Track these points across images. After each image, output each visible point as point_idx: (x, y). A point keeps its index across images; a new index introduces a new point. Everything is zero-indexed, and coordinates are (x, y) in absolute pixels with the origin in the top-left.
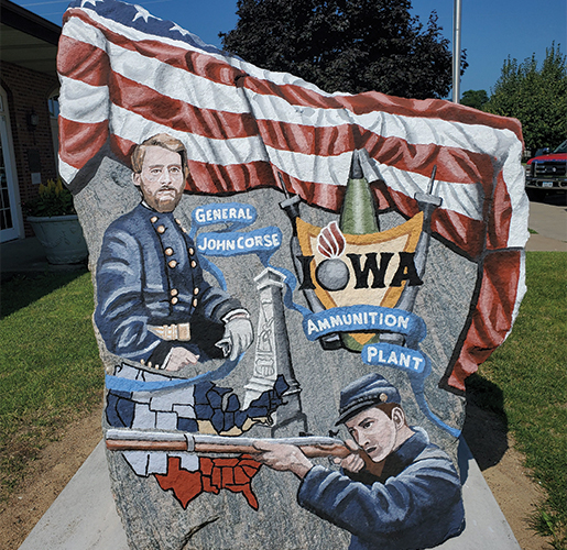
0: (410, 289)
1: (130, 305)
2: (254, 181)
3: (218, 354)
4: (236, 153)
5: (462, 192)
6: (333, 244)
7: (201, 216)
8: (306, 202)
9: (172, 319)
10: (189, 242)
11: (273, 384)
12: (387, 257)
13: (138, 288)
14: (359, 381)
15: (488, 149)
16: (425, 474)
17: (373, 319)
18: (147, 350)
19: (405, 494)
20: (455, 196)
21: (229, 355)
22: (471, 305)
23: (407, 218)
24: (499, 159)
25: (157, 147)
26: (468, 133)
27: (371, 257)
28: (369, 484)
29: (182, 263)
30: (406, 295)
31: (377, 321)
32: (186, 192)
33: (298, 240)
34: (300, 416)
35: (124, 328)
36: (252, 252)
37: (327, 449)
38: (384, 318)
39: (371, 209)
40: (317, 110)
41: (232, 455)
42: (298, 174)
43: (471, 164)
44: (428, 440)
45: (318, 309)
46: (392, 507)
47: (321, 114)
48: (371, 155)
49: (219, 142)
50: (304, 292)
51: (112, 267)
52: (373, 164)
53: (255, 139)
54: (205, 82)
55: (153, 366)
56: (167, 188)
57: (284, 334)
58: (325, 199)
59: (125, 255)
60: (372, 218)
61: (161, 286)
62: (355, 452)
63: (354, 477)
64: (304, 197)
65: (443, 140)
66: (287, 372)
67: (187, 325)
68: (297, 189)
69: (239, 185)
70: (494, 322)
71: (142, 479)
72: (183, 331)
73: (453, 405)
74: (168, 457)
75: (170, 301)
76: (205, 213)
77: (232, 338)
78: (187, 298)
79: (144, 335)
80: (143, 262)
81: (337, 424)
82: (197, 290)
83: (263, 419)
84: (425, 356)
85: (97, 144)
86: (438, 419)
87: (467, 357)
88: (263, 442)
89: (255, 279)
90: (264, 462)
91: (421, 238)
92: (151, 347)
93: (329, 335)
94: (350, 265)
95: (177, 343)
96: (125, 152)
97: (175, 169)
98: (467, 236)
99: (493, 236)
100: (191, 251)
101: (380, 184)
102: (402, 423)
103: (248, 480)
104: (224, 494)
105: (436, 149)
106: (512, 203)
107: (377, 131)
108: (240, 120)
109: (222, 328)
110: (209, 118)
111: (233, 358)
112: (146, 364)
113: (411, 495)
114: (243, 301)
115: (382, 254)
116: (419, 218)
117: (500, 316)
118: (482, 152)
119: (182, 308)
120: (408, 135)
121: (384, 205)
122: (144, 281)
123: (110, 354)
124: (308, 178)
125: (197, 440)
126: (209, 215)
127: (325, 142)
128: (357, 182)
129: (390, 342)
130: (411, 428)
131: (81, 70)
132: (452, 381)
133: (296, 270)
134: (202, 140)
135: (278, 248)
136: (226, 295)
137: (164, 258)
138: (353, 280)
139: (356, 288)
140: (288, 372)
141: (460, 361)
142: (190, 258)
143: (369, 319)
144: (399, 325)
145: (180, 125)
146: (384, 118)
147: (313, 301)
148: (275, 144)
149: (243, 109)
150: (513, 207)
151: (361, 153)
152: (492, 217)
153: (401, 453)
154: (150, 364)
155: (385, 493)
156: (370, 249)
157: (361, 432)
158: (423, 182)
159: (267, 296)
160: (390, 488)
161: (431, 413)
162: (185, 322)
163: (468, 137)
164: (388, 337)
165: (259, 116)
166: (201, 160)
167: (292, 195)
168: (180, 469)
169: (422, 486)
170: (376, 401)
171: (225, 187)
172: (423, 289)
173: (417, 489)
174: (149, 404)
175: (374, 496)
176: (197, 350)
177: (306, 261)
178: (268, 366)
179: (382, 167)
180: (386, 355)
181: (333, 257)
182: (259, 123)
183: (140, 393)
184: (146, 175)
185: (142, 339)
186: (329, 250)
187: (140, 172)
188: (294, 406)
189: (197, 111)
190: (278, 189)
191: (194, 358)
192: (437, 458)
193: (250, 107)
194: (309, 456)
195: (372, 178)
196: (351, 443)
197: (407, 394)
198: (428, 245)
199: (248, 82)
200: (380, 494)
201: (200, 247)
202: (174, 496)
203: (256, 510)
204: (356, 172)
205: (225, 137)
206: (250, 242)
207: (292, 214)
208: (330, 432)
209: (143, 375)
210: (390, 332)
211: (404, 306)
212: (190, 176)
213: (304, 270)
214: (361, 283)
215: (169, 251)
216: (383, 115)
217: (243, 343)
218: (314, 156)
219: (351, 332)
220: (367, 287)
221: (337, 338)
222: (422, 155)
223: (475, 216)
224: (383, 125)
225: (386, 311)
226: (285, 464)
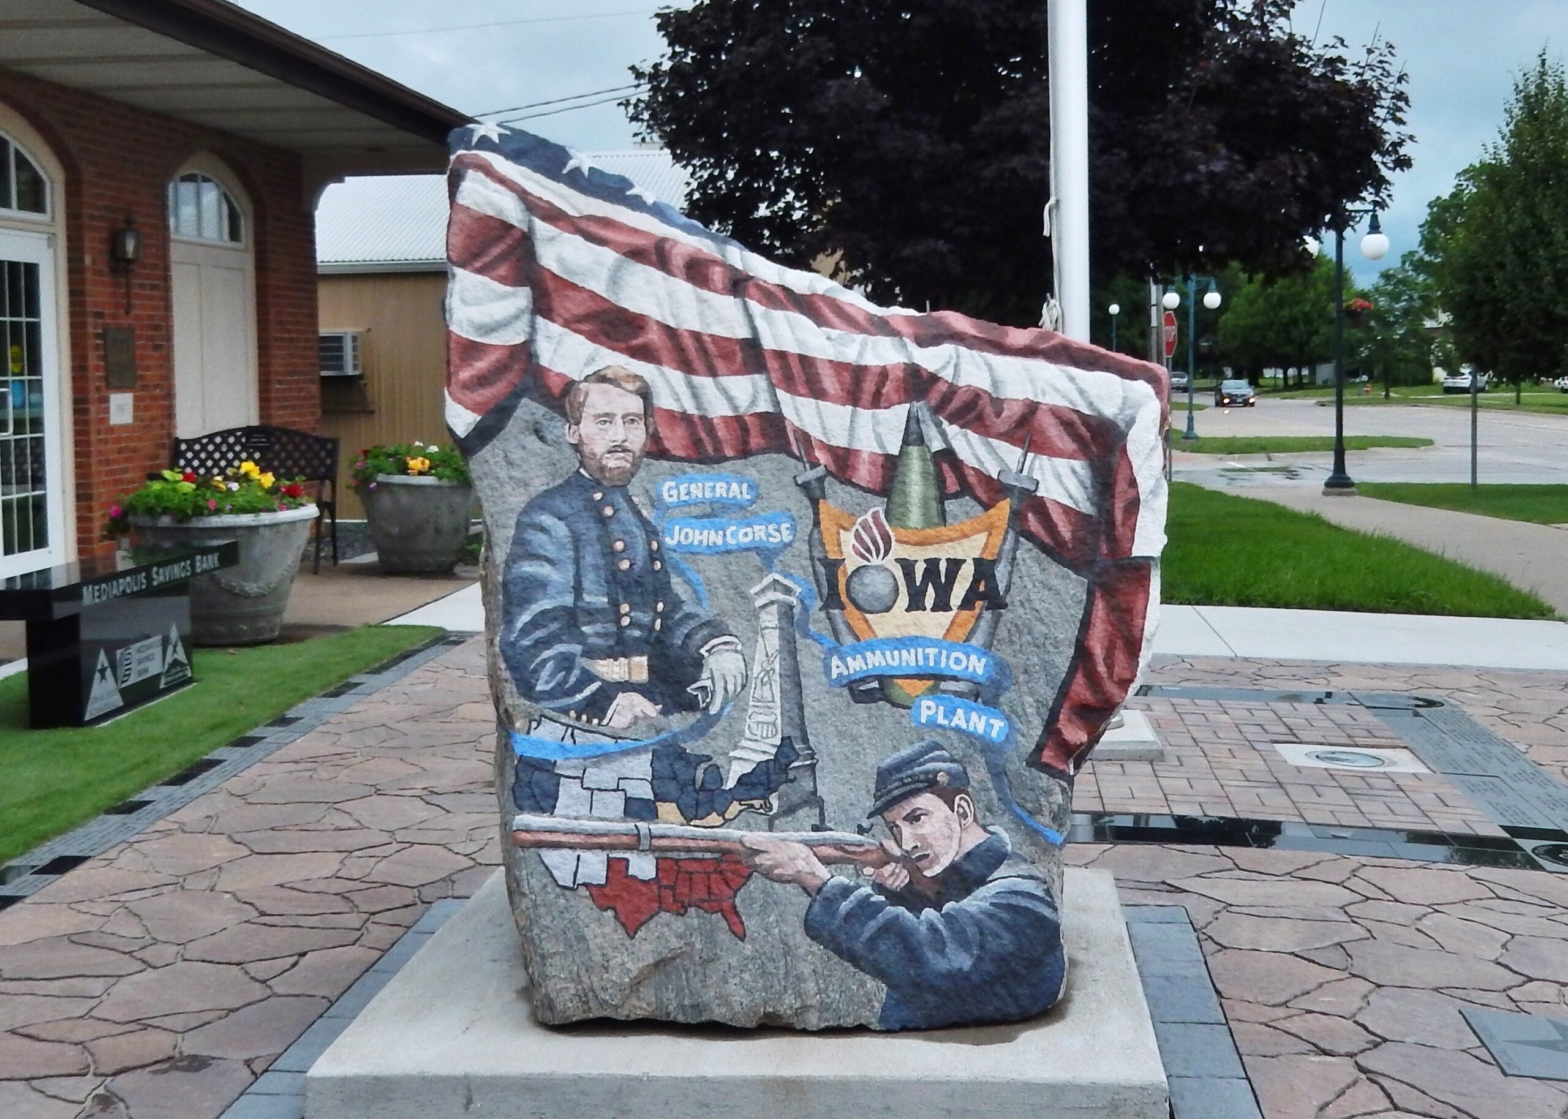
0: (988, 615)
1: (554, 626)
2: (755, 441)
3: (691, 705)
4: (730, 399)
5: (1069, 472)
6: (875, 543)
7: (670, 491)
8: (835, 477)
9: (620, 648)
10: (651, 532)
11: (774, 751)
12: (955, 565)
13: (569, 600)
14: (906, 751)
15: (1109, 410)
16: (1004, 901)
17: (932, 658)
18: (579, 697)
19: (971, 931)
20: (1058, 477)
21: (708, 704)
22: (1077, 641)
23: (987, 507)
24: (1122, 425)
25: (606, 386)
26: (1082, 385)
27: (932, 565)
28: (916, 910)
29: (640, 563)
30: (983, 623)
31: (937, 662)
32: (649, 454)
33: (820, 532)
34: (814, 800)
35: (544, 662)
36: (747, 549)
37: (854, 853)
38: (948, 658)
39: (933, 492)
40: (860, 337)
41: (708, 855)
42: (825, 434)
43: (1083, 430)
44: (1009, 848)
45: (848, 640)
46: (951, 948)
47: (863, 345)
48: (937, 410)
49: (704, 382)
50: (828, 613)
51: (528, 568)
52: (938, 425)
53: (760, 379)
54: (684, 288)
55: (589, 721)
56: (618, 449)
57: (794, 678)
58: (864, 474)
59: (550, 551)
60: (934, 505)
61: (606, 600)
62: (897, 860)
63: (895, 897)
64: (832, 468)
65: (1044, 394)
66: (795, 734)
67: (644, 660)
68: (821, 456)
69: (733, 447)
70: (1110, 667)
71: (568, 893)
72: (638, 668)
73: (1048, 793)
74: (609, 859)
75: (618, 621)
76: (677, 487)
77: (712, 678)
78: (645, 618)
79: (576, 672)
80: (577, 561)
81: (870, 816)
82: (660, 606)
83: (757, 803)
84: (1008, 718)
85: (512, 377)
86: (1024, 815)
87: (1070, 720)
88: (756, 837)
89: (753, 591)
90: (756, 868)
91: (1005, 539)
92: (587, 692)
93: (864, 680)
94: (899, 574)
95: (626, 686)
96: (556, 391)
97: (633, 421)
98: (1074, 537)
99: (1113, 539)
100: (655, 546)
101: (948, 455)
102: (970, 819)
103: (731, 893)
104: (693, 917)
105: (1032, 408)
106: (1140, 490)
107: (947, 375)
108: (737, 348)
109: (698, 663)
110: (689, 343)
111: (713, 710)
112: (578, 718)
113: (981, 933)
114: (732, 626)
115: (948, 560)
116: (1004, 507)
117: (1120, 657)
118: (1100, 414)
119: (637, 633)
120: (995, 383)
121: (952, 485)
122: (578, 589)
123: (522, 701)
124: (841, 441)
125: (655, 832)
126: (683, 491)
127: (869, 386)
128: (914, 451)
129: (956, 693)
130: (984, 828)
131: (486, 259)
132: (1047, 756)
133: (817, 581)
134: (676, 376)
135: (789, 545)
136: (706, 612)
137: (611, 555)
138: (903, 600)
139: (908, 610)
140: (797, 733)
141: (1059, 726)
142: (652, 556)
143: (926, 658)
144: (971, 669)
145: (645, 353)
146: (958, 357)
147: (842, 627)
148: (791, 389)
149: (744, 333)
150: (1142, 498)
151: (921, 408)
152: (1110, 512)
153: (968, 866)
154: (584, 717)
155: (941, 927)
156: (931, 553)
157: (906, 830)
158: (1011, 454)
159: (770, 619)
160: (949, 918)
161: (1015, 806)
162: (642, 654)
163: (1082, 392)
164: (951, 686)
165: (768, 343)
166: (675, 407)
167: (815, 464)
168: (627, 876)
169: (1001, 921)
170: (931, 784)
171: (710, 449)
172: (1007, 615)
173: (991, 924)
174: (582, 779)
175: (923, 929)
176: (658, 698)
177: (833, 566)
178: (768, 723)
179: (952, 430)
180: (950, 713)
181: (875, 561)
182: (767, 356)
183: (568, 763)
184: (588, 427)
185: (572, 679)
186: (868, 550)
187: (578, 423)
188: (808, 785)
189: (670, 332)
190: (791, 455)
191: (652, 710)
192: (1023, 877)
193: (754, 329)
194: (826, 861)
195: (937, 445)
196: (891, 846)
197: (978, 774)
198: (1015, 550)
199: (752, 290)
200: (932, 928)
201: (668, 540)
202: (616, 917)
203: (742, 940)
204: (913, 436)
205: (713, 373)
206: (746, 534)
207: (813, 494)
208: (860, 827)
209: (572, 735)
210: (955, 679)
211: (978, 640)
212: (656, 431)
213: (828, 581)
214: (916, 603)
215: (619, 546)
216: (957, 351)
217: (731, 688)
218: (849, 408)
219: (898, 677)
220: (925, 609)
221: (875, 684)
222: (1011, 412)
223: (1086, 508)
224: (956, 366)
225: (951, 648)
226: (789, 871)
